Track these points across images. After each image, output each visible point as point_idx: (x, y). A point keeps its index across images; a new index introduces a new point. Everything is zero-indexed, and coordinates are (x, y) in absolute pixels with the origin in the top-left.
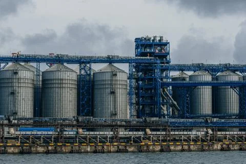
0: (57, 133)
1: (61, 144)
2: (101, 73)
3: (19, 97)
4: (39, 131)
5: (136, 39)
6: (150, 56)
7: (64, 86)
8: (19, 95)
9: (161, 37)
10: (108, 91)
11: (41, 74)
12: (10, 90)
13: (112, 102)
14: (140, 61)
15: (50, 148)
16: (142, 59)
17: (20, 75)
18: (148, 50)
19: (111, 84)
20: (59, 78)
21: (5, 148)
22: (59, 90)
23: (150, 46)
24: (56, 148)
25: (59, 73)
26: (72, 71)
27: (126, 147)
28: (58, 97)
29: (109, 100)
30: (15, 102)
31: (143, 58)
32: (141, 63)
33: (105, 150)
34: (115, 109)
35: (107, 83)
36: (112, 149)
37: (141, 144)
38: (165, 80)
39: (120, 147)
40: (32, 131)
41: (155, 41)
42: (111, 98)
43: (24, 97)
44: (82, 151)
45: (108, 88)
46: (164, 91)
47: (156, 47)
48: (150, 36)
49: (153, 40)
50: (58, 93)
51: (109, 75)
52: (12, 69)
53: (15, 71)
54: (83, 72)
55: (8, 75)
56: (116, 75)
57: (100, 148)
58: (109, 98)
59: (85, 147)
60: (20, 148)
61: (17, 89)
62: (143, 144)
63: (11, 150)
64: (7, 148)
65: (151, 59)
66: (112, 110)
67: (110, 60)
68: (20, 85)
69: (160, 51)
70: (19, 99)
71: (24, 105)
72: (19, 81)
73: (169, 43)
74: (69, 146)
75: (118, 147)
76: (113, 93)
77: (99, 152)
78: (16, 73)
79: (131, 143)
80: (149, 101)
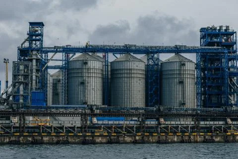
0: (139, 123)
1: (148, 134)
2: (169, 62)
3: (89, 87)
4: (109, 120)
5: (202, 29)
6: (217, 46)
7: (133, 76)
8: (89, 84)
9: (227, 27)
10: (177, 80)
11: (109, 64)
12: (80, 80)
13: (180, 92)
14: (207, 51)
15: (137, 138)
16: (210, 49)
17: (89, 66)
18: (215, 40)
19: (180, 74)
20: (128, 68)
21: (93, 138)
22: (128, 80)
23: (217, 36)
24: (143, 138)
25: (128, 63)
26: (140, 60)
27: (212, 137)
28: (127, 87)
29: (178, 90)
30: (85, 92)
31: (211, 47)
32: (208, 53)
33: (192, 140)
34: (184, 99)
35: (175, 73)
36: (199, 139)
37: (228, 134)
38: (232, 70)
39: (207, 137)
40: (103, 120)
41: (221, 31)
42: (179, 87)
43: (93, 87)
44: (169, 141)
45: (176, 78)
46: (231, 80)
47: (222, 36)
48: (215, 26)
49: (219, 30)
50: (127, 83)
51: (178, 64)
52: (81, 59)
53: (85, 61)
54: (151, 62)
55: (78, 65)
56: (184, 65)
57: (187, 138)
58: (178, 88)
59: (171, 137)
60: (108, 137)
61: (87, 79)
62: (229, 134)
63: (99, 140)
64: (95, 138)
65: (218, 49)
66: (180, 99)
67: (177, 50)
68: (89, 75)
69: (227, 40)
70: (89, 89)
71: (93, 95)
72: (89, 72)
73: (236, 32)
74: (156, 136)
75: (205, 137)
76: (181, 82)
77: (186, 142)
78: (86, 63)
79: (217, 133)
80: (216, 91)
